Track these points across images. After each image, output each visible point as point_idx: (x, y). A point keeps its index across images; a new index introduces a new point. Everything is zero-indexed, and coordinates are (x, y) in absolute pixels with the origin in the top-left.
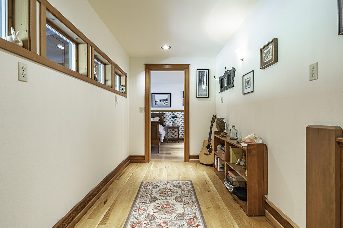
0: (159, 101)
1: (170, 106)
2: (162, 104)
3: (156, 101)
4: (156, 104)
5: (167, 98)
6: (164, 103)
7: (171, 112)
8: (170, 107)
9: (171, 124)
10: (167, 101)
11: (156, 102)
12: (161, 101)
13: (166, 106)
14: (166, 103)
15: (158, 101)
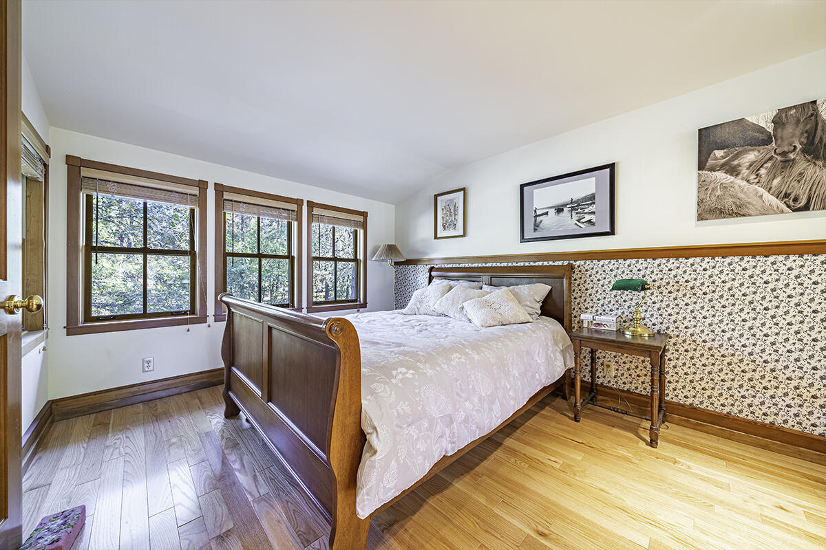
0: (552, 212)
1: (608, 230)
2: (568, 222)
3: (538, 212)
4: (536, 226)
5: (594, 191)
6: (575, 217)
7: (617, 259)
8: (612, 232)
9: (609, 322)
10: (592, 208)
11: (539, 219)
12: (559, 210)
13: (587, 229)
14: (588, 217)
15: (547, 213)
